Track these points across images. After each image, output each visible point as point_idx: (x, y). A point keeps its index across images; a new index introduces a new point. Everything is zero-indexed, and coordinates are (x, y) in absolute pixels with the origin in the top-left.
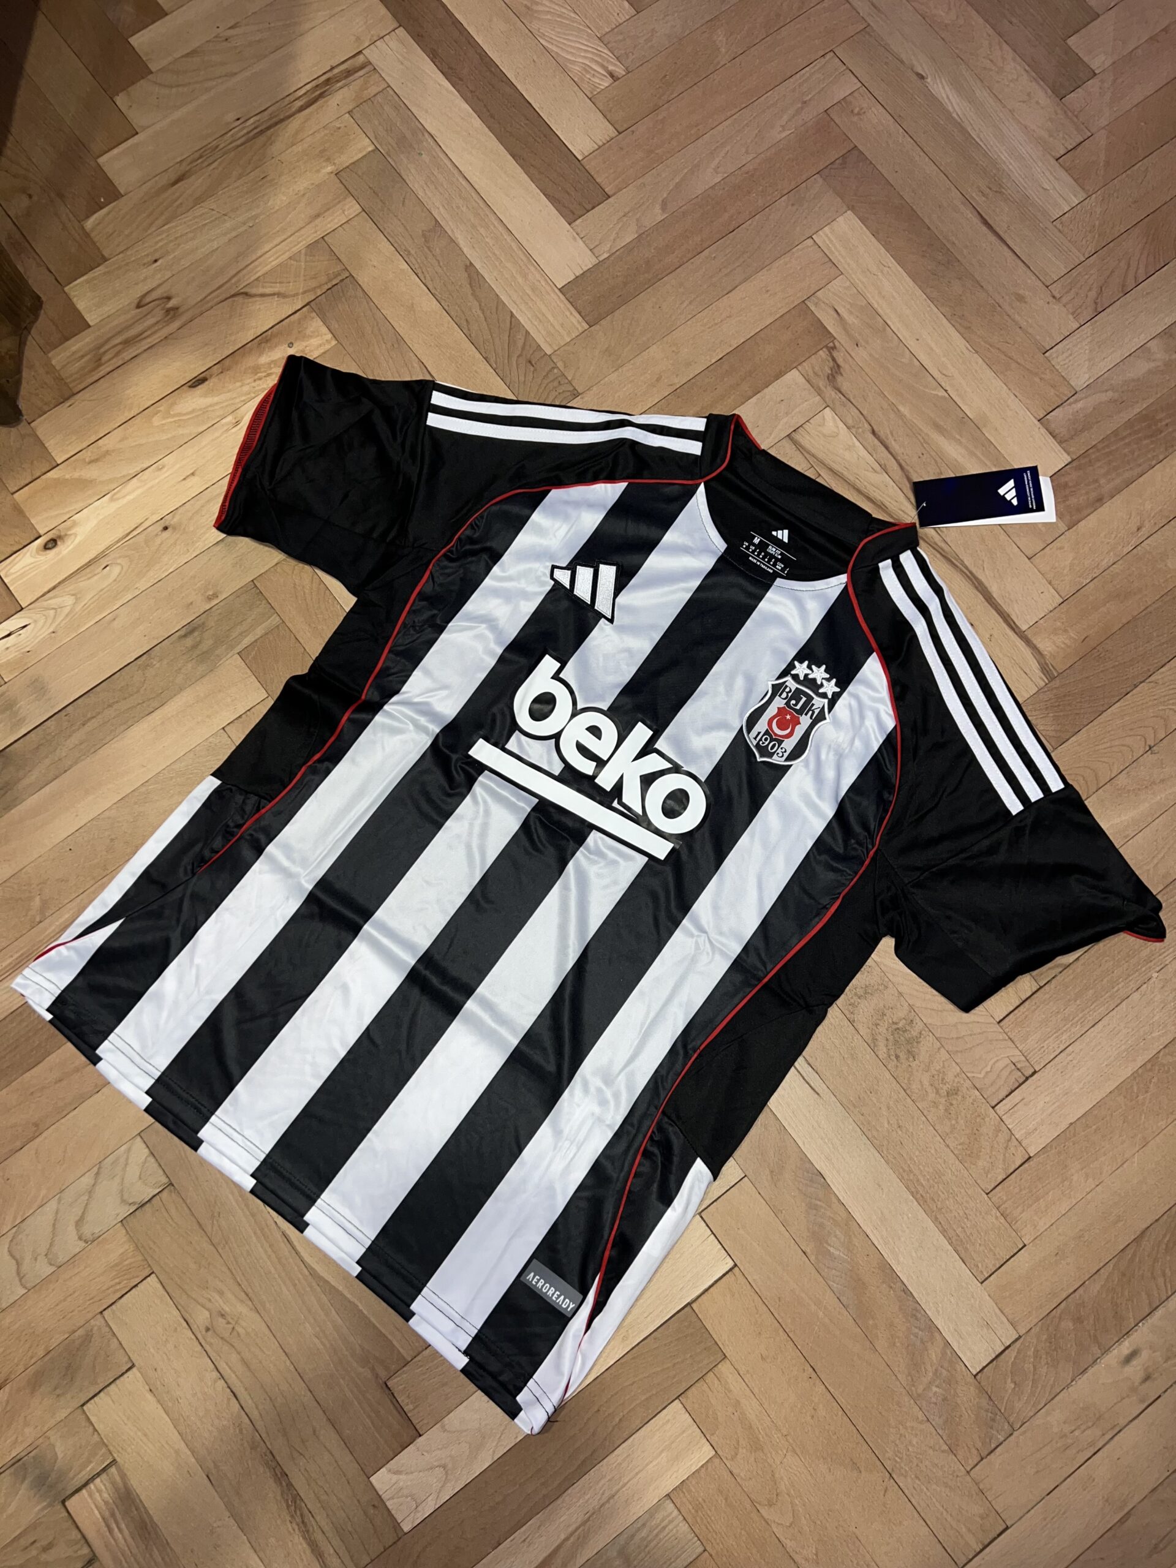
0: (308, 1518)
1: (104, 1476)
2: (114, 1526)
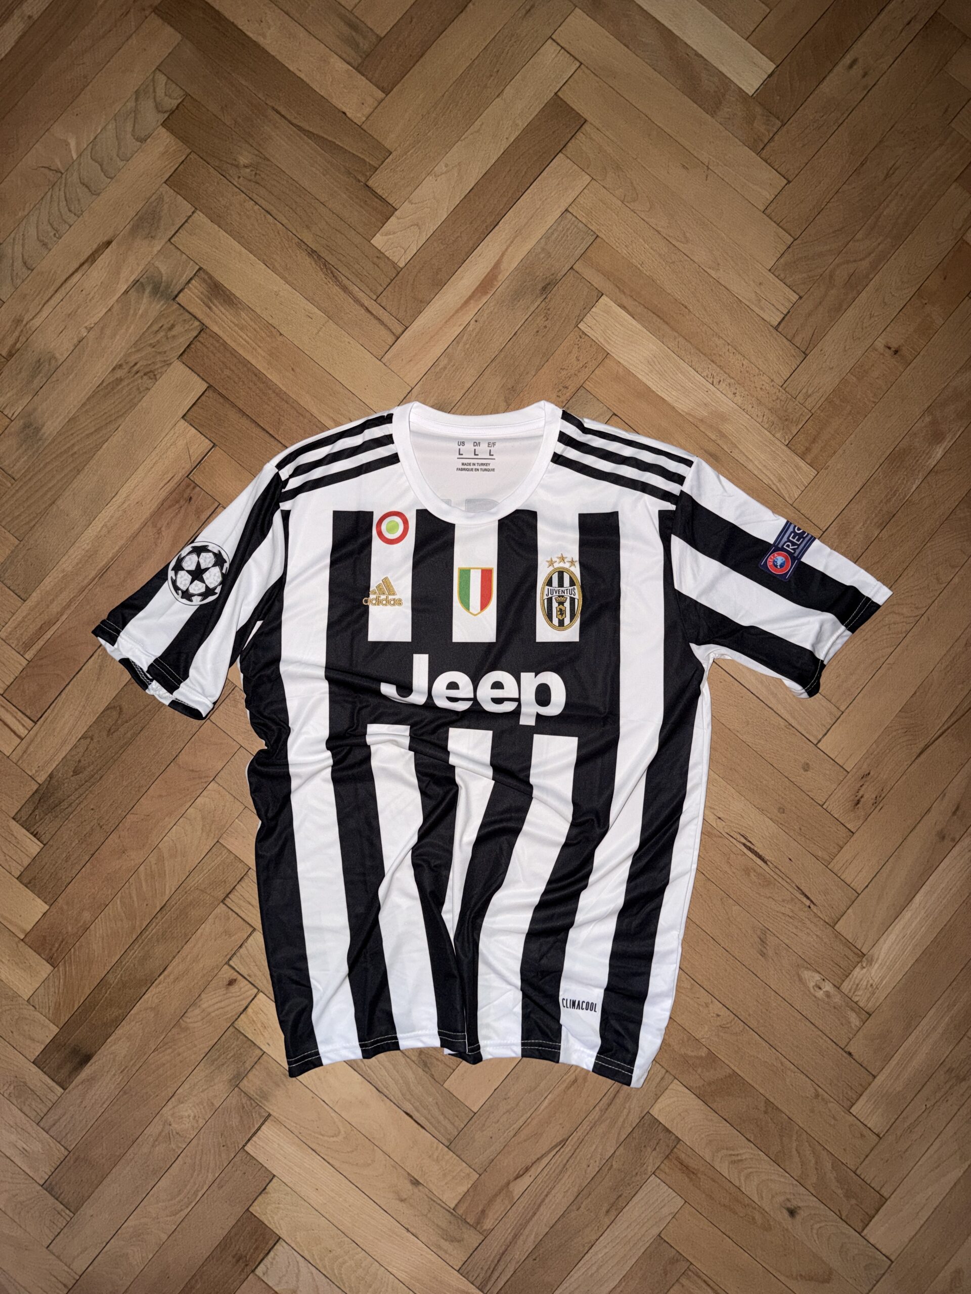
0: (336, 273)
1: (196, 278)
2: (212, 305)
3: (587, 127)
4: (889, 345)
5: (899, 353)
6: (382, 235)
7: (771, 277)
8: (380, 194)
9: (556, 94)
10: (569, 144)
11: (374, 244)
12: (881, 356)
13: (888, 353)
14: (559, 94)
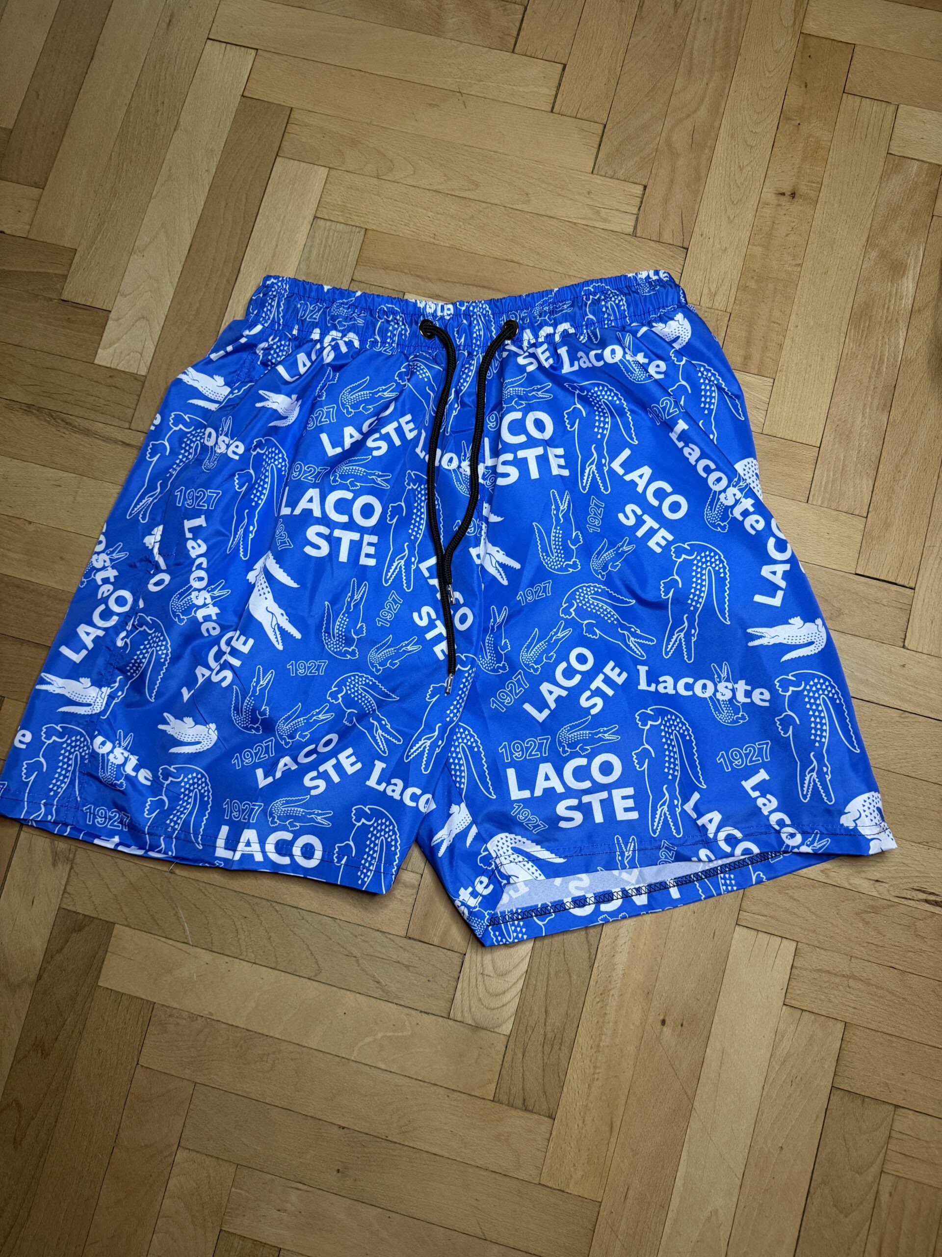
3: (295, 115)
4: (781, 191)
5: (797, 195)
6: (104, 349)
7: (598, 180)
8: (83, 303)
9: (243, 96)
10: (284, 143)
11: (100, 364)
12: (779, 208)
13: (784, 200)
14: (246, 94)
